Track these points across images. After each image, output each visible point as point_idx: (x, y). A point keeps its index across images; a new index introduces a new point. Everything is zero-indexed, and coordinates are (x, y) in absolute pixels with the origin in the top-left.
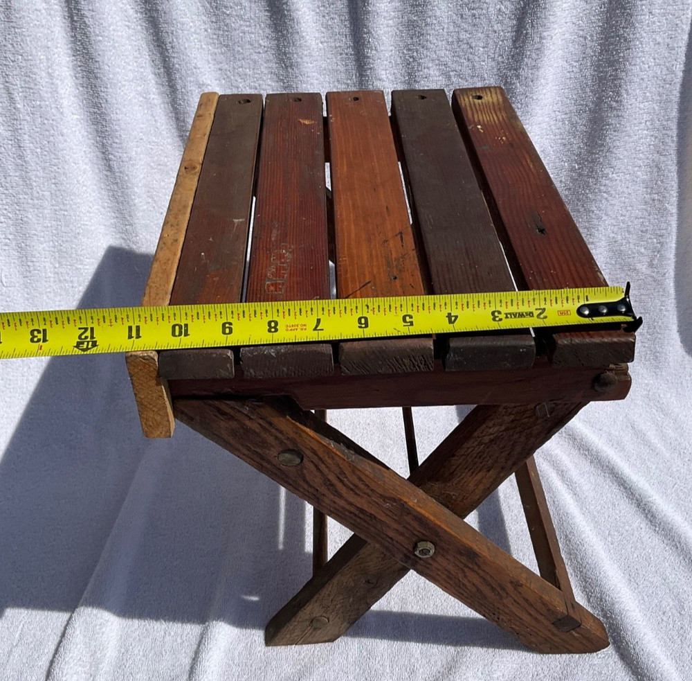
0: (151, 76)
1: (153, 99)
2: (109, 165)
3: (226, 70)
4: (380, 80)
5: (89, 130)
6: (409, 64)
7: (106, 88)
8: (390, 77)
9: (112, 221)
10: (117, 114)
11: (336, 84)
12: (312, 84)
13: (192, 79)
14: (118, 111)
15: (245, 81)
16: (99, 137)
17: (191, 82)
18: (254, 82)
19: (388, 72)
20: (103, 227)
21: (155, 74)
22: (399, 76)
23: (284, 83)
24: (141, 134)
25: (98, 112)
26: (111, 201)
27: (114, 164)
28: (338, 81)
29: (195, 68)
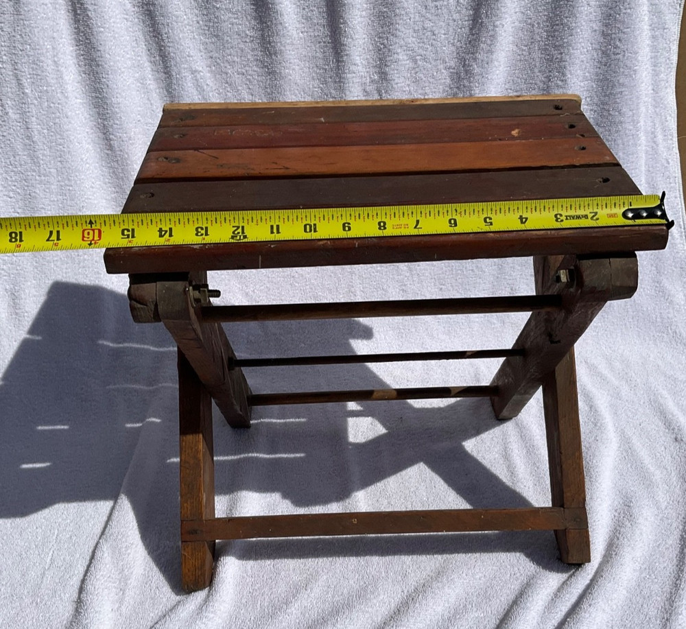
0: (147, 64)
1: (149, 84)
2: (110, 144)
3: (216, 58)
4: (355, 64)
5: (91, 113)
6: (380, 50)
7: (108, 74)
8: (364, 62)
9: (113, 195)
10: (117, 97)
11: (315, 69)
12: (294, 69)
13: (186, 66)
14: (118, 95)
15: (233, 68)
16: (101, 119)
17: (184, 69)
18: (242, 68)
19: (361, 57)
20: (104, 201)
21: (151, 62)
22: (371, 61)
23: (268, 69)
24: (139, 116)
25: (100, 96)
26: (112, 177)
27: (115, 144)
28: (317, 67)
29: (189, 56)
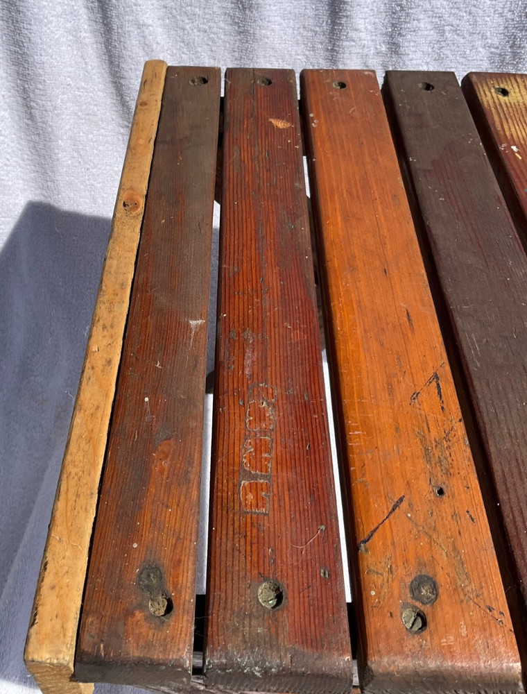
0: (83, 11)
1: (84, 38)
2: (31, 113)
3: (171, 8)
4: (356, 30)
5: (9, 71)
6: (394, 13)
7: (30, 24)
8: (369, 27)
9: (32, 175)
10: (41, 55)
11: (302, 30)
12: (273, 30)
13: (131, 18)
14: (42, 52)
15: (193, 22)
16: (20, 80)
17: (129, 21)
18: (204, 23)
19: (367, 21)
20: (21, 182)
21: (88, 8)
22: (380, 26)
23: (239, 27)
24: (69, 79)
25: (20, 52)
26: (32, 153)
27: (37, 113)
28: (304, 28)
29: (135, 5)
